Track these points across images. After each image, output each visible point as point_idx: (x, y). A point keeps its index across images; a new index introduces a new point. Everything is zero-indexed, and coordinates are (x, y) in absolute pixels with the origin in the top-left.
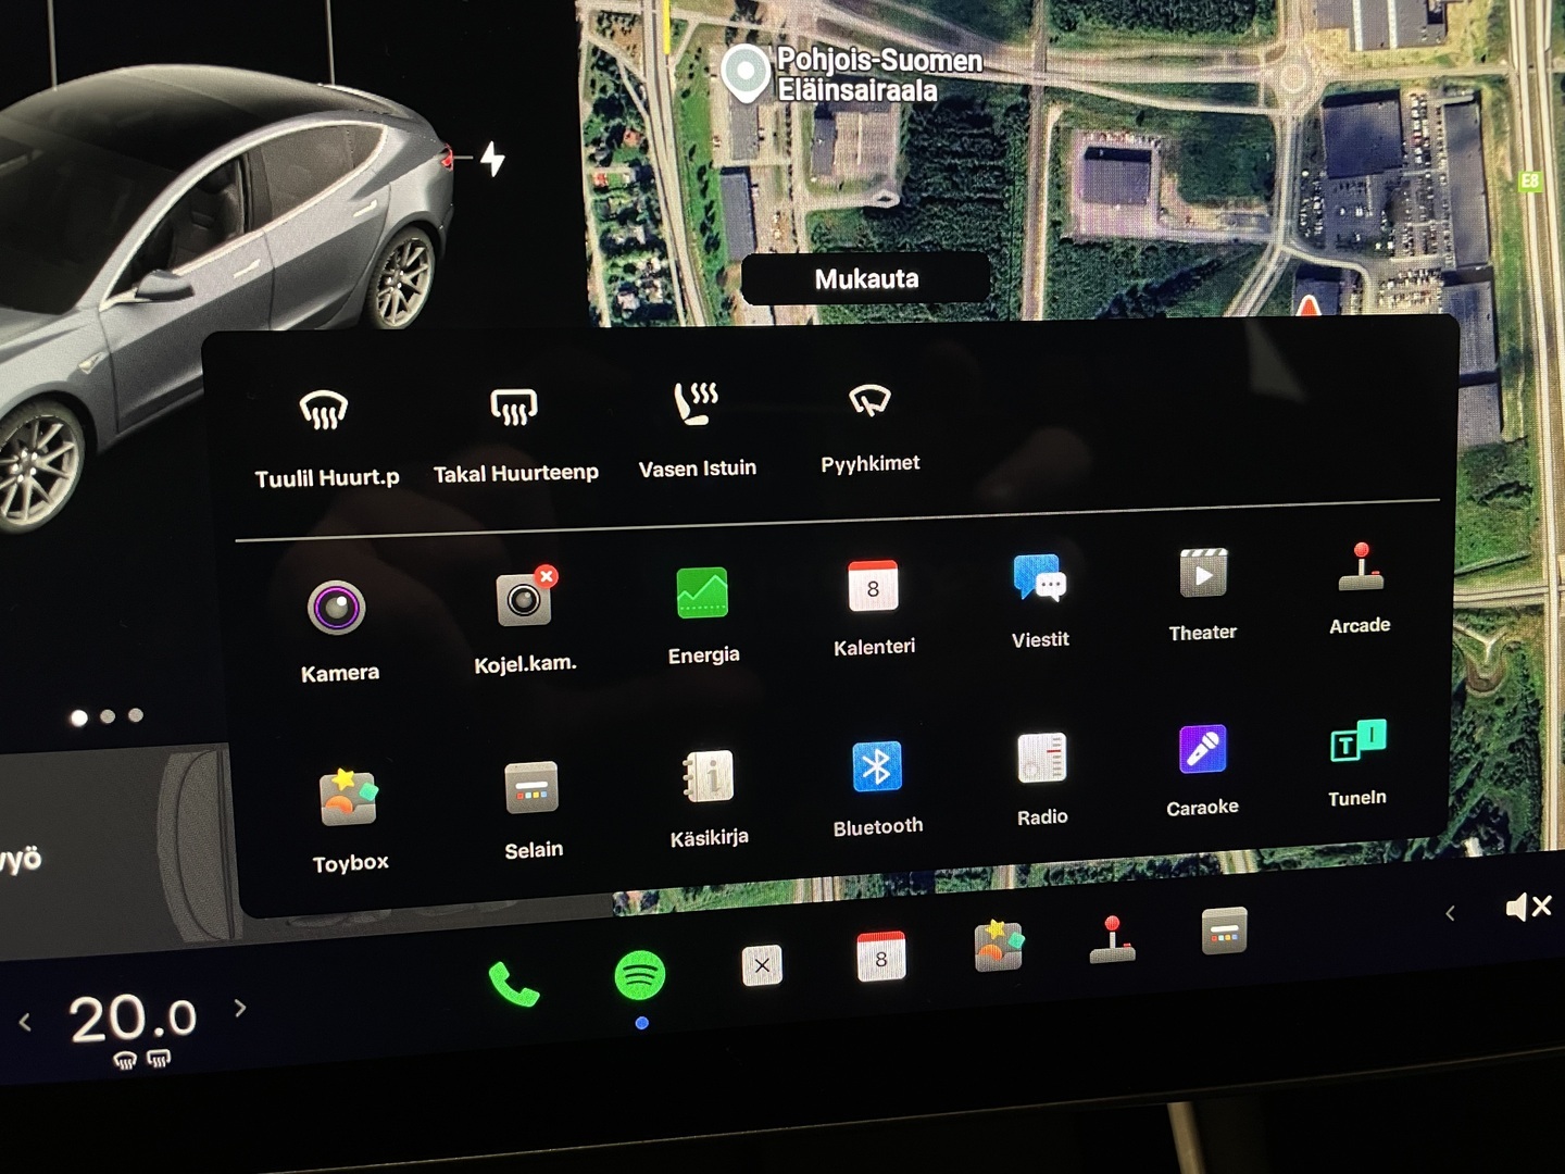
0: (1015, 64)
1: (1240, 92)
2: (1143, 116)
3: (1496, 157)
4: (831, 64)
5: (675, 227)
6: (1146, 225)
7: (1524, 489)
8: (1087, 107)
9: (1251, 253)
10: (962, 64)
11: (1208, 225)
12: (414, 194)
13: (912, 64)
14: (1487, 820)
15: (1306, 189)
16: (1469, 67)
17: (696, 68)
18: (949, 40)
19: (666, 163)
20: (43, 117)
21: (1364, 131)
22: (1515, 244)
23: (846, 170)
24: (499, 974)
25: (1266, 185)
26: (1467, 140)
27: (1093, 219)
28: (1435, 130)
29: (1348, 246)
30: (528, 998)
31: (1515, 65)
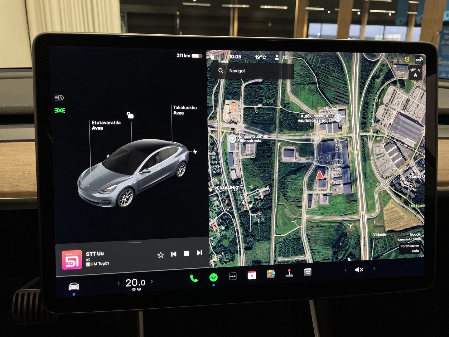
0: (273, 137)
1: (309, 140)
2: (293, 144)
3: (350, 149)
4: (245, 137)
5: (221, 161)
6: (293, 160)
7: (356, 201)
8: (284, 143)
9: (310, 164)
10: (265, 137)
11: (303, 160)
12: (183, 157)
13: (257, 137)
14: (351, 255)
15: (319, 154)
16: (346, 135)
17: (225, 138)
18: (263, 133)
19: (220, 152)
20: (130, 146)
21: (328, 145)
22: (353, 162)
23: (247, 153)
24: (192, 277)
25: (313, 154)
26: (345, 147)
27: (285, 159)
28: (340, 145)
29: (326, 163)
30: (196, 281)
31: (353, 135)
